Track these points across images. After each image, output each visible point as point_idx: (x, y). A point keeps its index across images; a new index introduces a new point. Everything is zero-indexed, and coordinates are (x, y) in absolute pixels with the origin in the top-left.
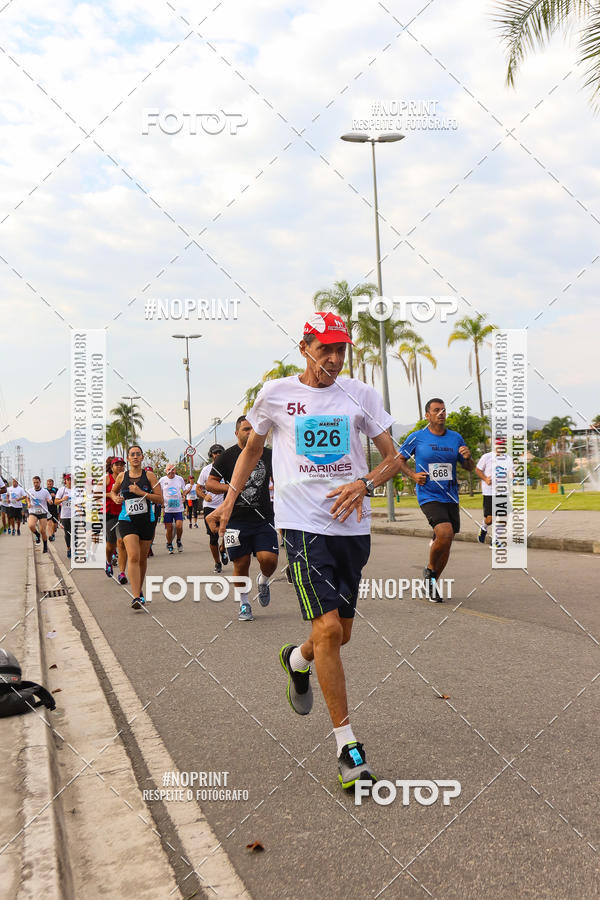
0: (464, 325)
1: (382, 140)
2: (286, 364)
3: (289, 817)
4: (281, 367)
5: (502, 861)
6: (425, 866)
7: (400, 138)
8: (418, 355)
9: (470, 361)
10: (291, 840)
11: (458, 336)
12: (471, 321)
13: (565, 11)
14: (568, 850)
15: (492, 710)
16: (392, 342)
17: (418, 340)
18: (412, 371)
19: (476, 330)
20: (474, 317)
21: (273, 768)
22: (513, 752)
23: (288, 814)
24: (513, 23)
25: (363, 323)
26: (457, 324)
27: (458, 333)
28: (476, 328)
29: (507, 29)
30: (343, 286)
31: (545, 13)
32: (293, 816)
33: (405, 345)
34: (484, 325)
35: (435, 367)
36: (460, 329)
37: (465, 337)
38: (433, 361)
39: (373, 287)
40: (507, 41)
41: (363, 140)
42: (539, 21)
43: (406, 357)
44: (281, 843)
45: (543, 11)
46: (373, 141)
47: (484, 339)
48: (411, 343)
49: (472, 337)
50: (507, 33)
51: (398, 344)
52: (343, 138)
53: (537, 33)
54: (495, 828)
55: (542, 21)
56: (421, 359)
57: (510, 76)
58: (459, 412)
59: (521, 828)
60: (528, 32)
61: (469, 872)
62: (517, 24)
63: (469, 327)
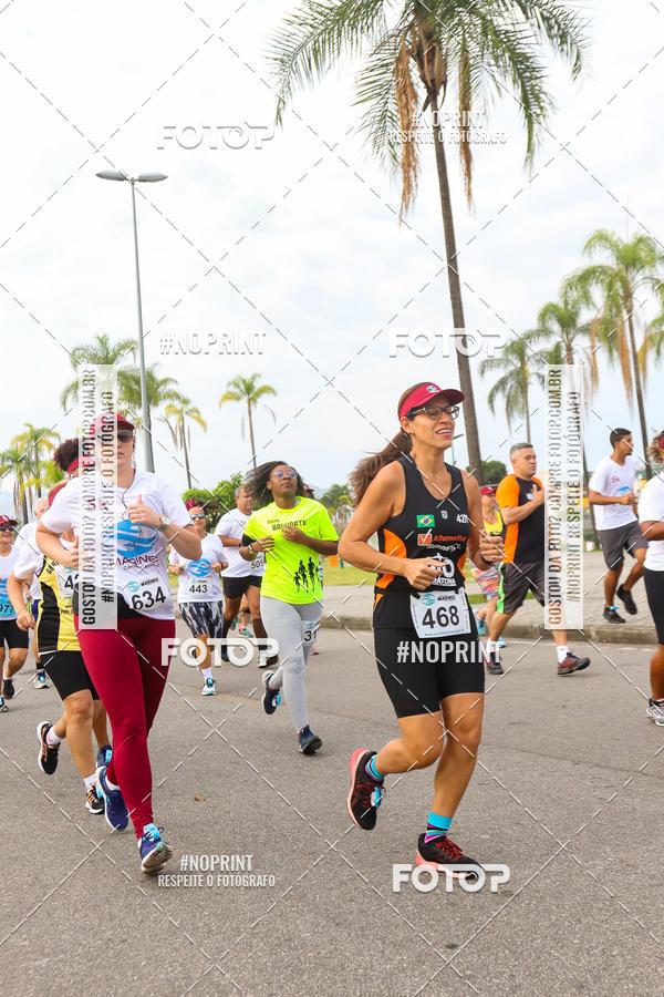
0: (237, 385)
1: (143, 180)
2: (38, 426)
3: (26, 943)
4: (32, 431)
5: (261, 971)
6: (177, 984)
7: (164, 178)
8: (186, 418)
9: (243, 424)
10: (27, 969)
11: (230, 397)
12: (244, 381)
13: (336, 52)
14: (331, 952)
15: (256, 806)
16: (156, 404)
17: (186, 402)
18: (181, 437)
19: (249, 391)
20: (247, 376)
21: (9, 890)
22: (278, 850)
23: (25, 939)
24: (282, 61)
25: (124, 381)
26: (229, 384)
27: (229, 393)
28: (249, 389)
29: (277, 66)
30: (103, 341)
31: (316, 51)
32: (30, 940)
33: (171, 406)
34: (258, 385)
35: (205, 430)
36: (233, 389)
37: (238, 398)
38: (203, 423)
39: (135, 343)
40: (277, 78)
41: (122, 178)
42: (309, 61)
43: (173, 420)
44: (15, 974)
45: (314, 50)
46: (133, 182)
47: (259, 400)
48: (178, 405)
49: (246, 398)
50: (277, 71)
51: (163, 405)
52: (100, 175)
53: (307, 75)
54: (254, 935)
55: (313, 61)
56: (189, 422)
57: (279, 117)
58: (229, 480)
59: (283, 932)
60: (297, 72)
61: (225, 986)
62: (286, 62)
63: (242, 387)
